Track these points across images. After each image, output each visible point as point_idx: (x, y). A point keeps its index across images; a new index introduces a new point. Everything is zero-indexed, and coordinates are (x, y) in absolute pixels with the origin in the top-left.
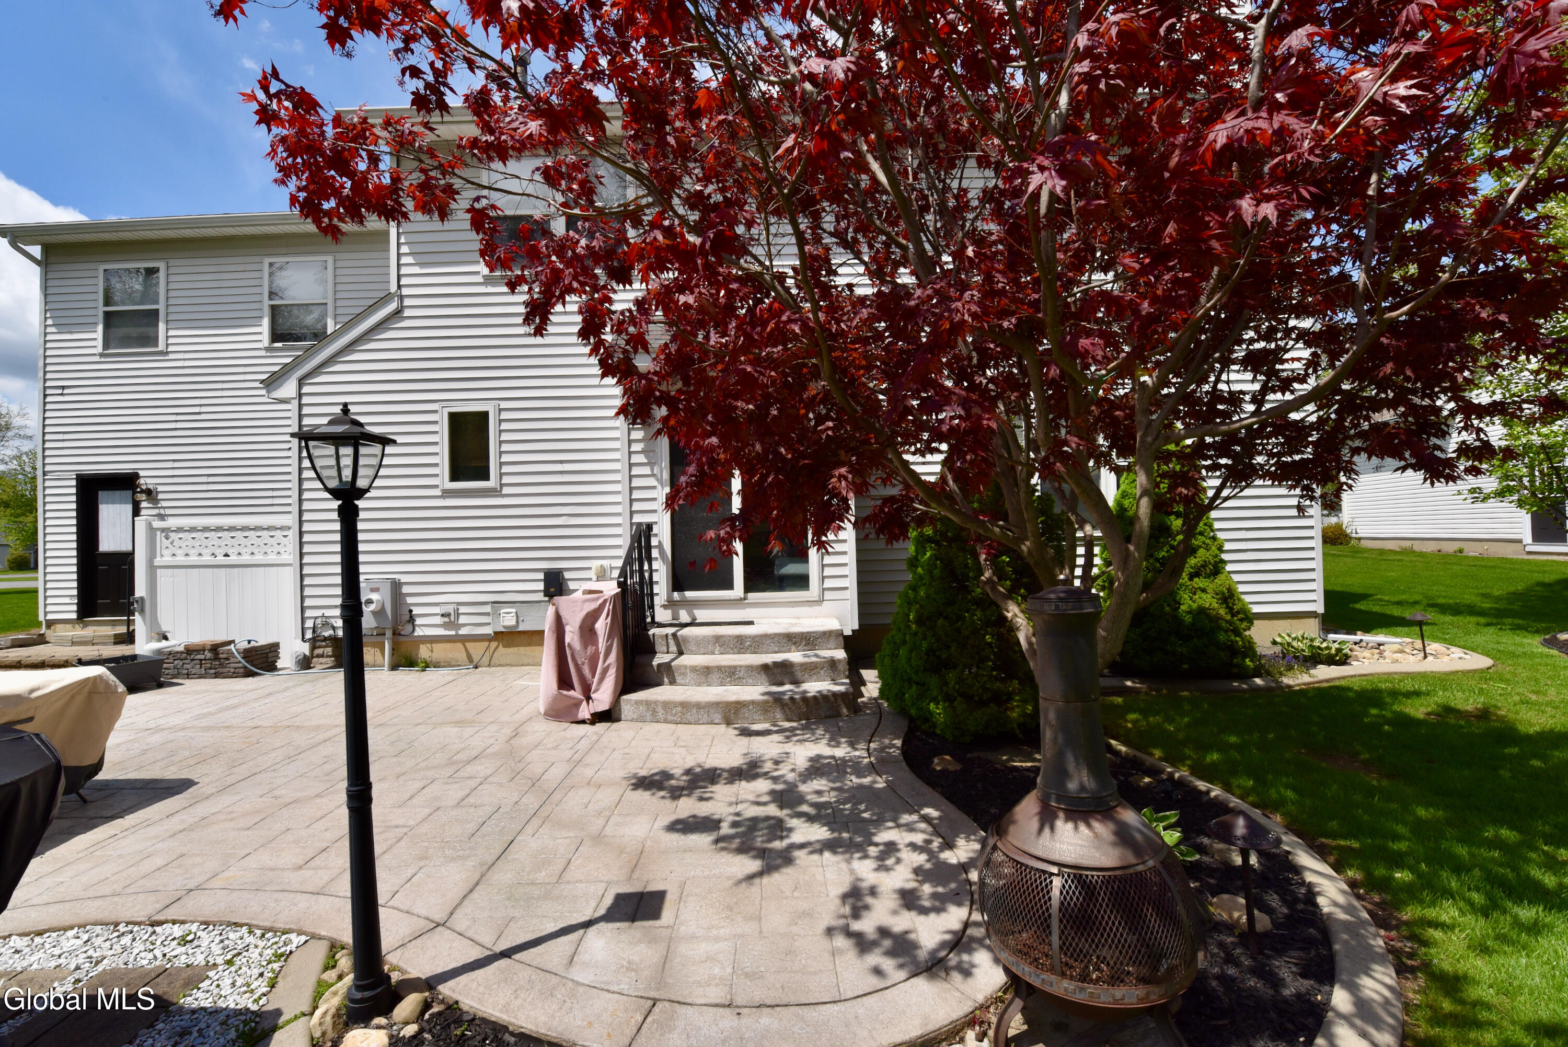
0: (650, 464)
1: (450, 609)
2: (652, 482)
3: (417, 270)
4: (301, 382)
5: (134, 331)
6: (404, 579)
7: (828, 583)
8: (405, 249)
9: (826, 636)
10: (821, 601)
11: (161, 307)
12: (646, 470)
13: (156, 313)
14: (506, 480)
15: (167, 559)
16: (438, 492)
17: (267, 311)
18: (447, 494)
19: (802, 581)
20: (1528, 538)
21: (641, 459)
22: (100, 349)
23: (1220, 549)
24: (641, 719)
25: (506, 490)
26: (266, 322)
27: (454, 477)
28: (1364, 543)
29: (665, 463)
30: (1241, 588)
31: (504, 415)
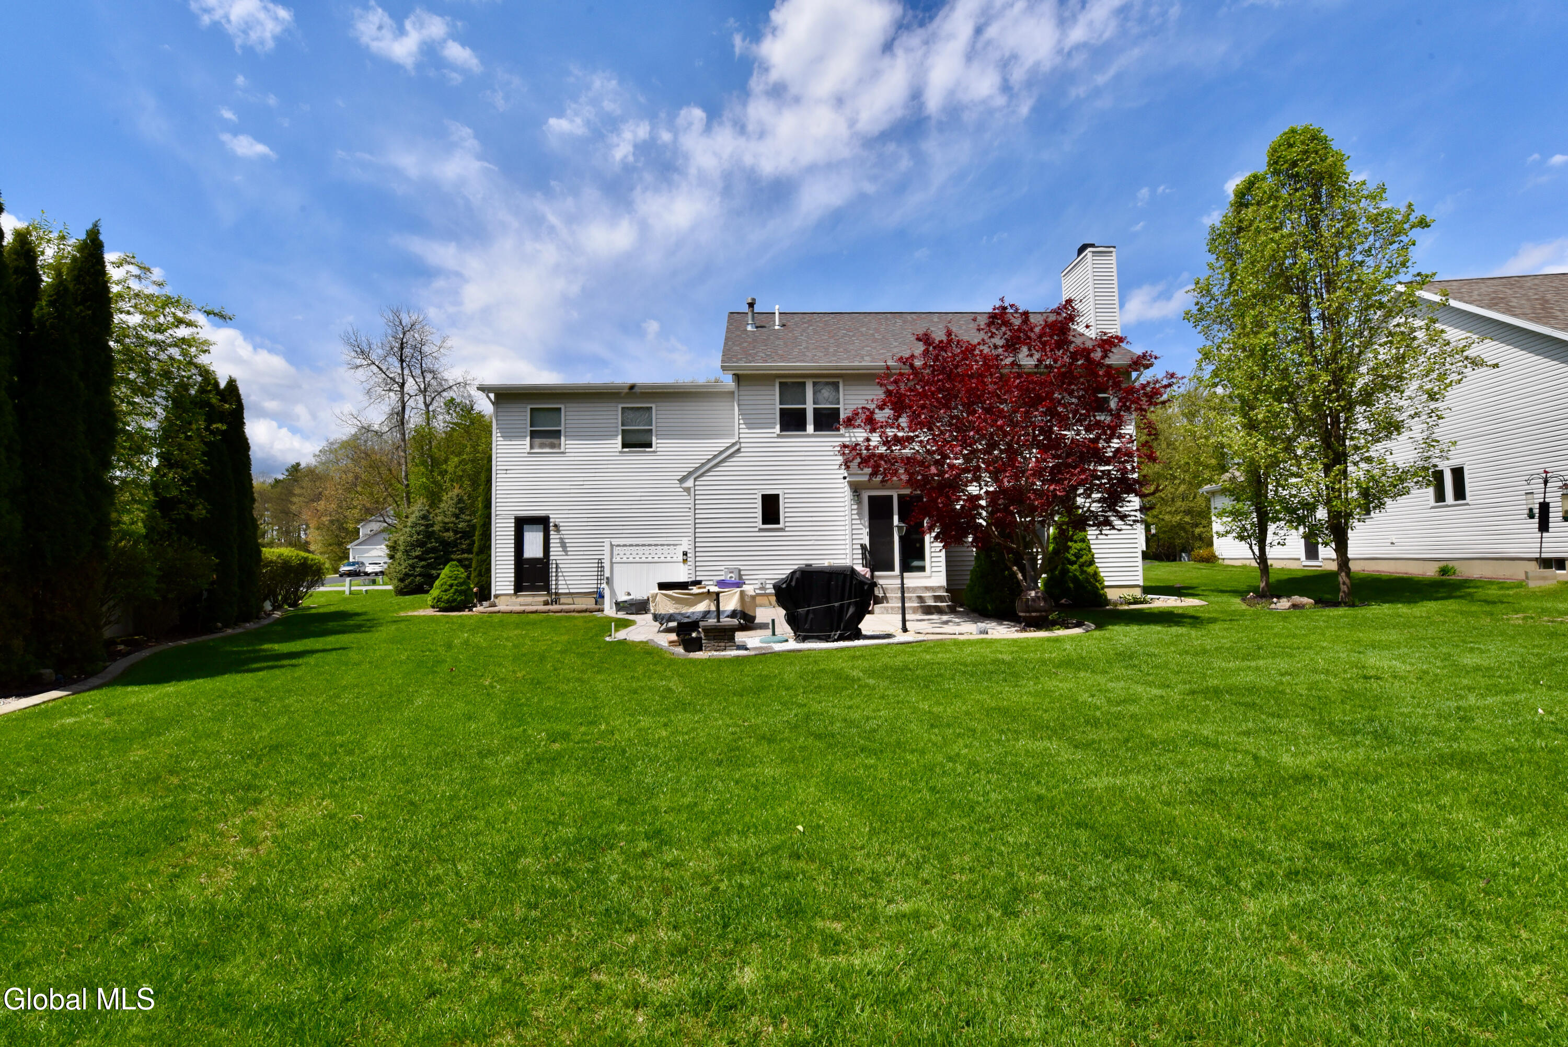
0: (860, 519)
1: (763, 581)
2: (861, 526)
3: (747, 431)
4: (695, 480)
5: (549, 441)
6: (742, 568)
7: (934, 569)
8: (741, 421)
9: (940, 587)
10: (930, 577)
11: (562, 428)
12: (858, 522)
13: (560, 431)
14: (787, 524)
15: (618, 560)
16: (757, 529)
17: (620, 432)
18: (761, 530)
19: (922, 569)
20: (1303, 557)
21: (856, 517)
22: (528, 450)
23: (1093, 555)
24: (882, 613)
25: (787, 529)
26: (620, 438)
27: (763, 523)
28: (1227, 562)
29: (867, 519)
30: (1101, 570)
31: (786, 496)
